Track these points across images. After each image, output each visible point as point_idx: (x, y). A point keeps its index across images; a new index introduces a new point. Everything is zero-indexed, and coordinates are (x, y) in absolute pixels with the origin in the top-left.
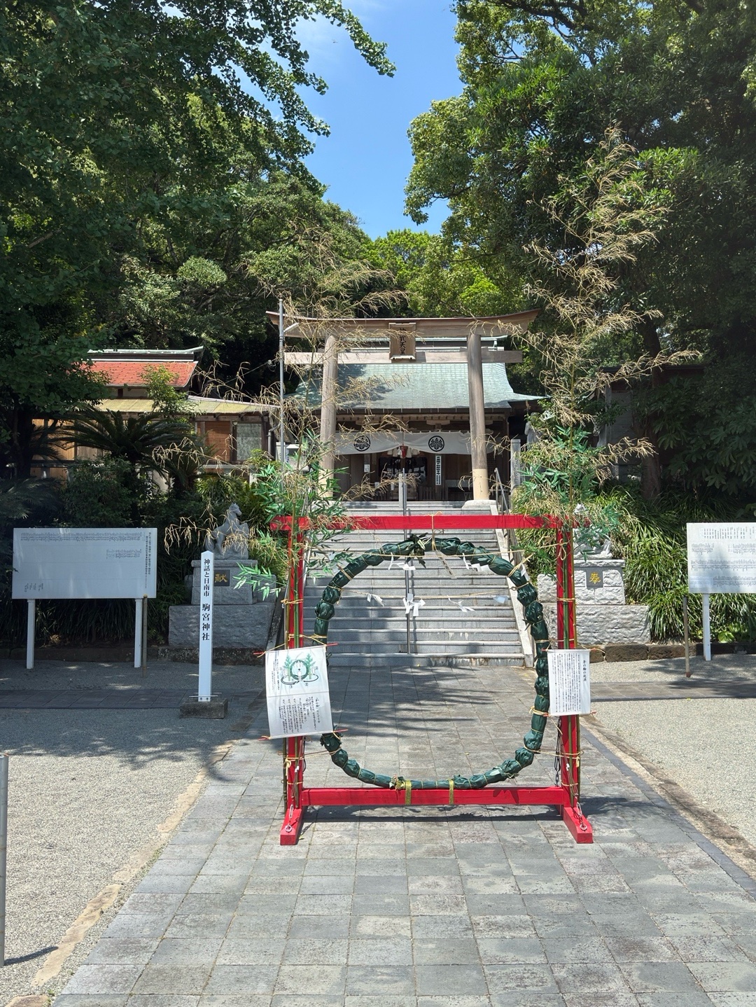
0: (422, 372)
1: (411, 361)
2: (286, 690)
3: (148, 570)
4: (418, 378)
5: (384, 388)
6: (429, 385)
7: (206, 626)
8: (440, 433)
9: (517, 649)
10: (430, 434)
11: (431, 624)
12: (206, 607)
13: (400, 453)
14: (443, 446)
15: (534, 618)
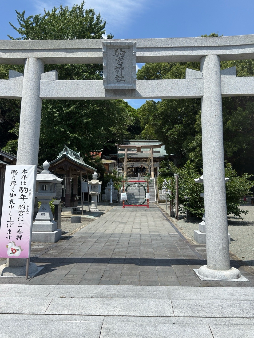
1: (140, 153)
2: (123, 196)
3: (100, 188)
7: (111, 194)
9: (154, 201)
11: (142, 197)
12: (111, 192)
13: (141, 167)
15: (145, 190)
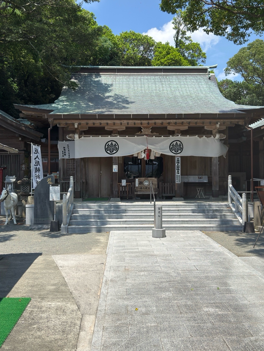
0: (156, 90)
4: (154, 94)
5: (127, 101)
6: (164, 99)
8: (179, 137)
10: (172, 138)
13: (144, 155)
14: (182, 149)
